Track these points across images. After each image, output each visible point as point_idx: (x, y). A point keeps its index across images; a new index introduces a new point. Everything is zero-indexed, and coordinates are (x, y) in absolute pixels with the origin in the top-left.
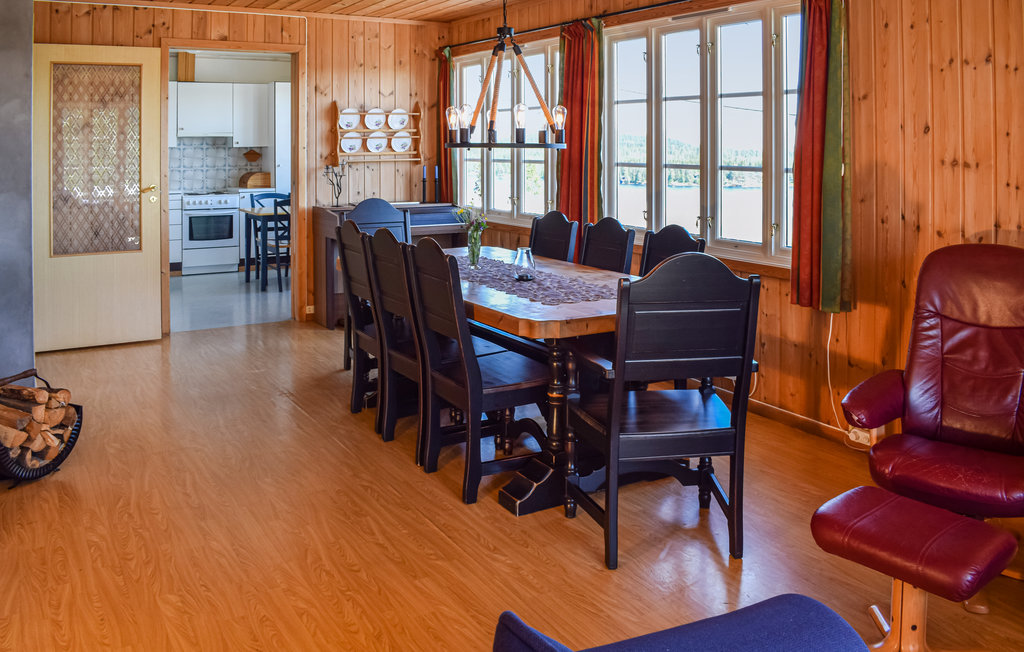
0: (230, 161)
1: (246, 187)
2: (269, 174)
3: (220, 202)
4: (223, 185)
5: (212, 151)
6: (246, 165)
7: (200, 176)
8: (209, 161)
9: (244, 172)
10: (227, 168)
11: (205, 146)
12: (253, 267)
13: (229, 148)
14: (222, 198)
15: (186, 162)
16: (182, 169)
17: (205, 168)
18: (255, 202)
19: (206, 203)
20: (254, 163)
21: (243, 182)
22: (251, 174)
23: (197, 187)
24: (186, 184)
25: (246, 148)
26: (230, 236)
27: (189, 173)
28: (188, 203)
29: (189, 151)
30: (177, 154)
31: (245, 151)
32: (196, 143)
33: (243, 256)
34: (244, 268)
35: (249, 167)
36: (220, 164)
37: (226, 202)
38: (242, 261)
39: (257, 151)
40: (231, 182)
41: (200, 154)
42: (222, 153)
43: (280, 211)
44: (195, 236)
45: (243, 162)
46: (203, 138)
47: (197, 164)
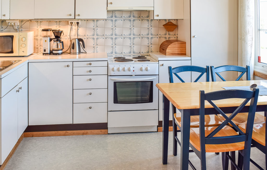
0: (153, 31)
1: (165, 54)
2: (185, 43)
3: (141, 70)
4: (147, 50)
5: (137, 22)
6: (166, 34)
7: (128, 42)
8: (136, 31)
9: (164, 40)
10: (150, 36)
11: (132, 18)
12: (171, 128)
13: (152, 20)
14: (144, 65)
15: (118, 31)
16: (114, 37)
17: (132, 36)
18: (174, 76)
19: (129, 70)
20: (171, 33)
21: (162, 49)
22: (169, 42)
23: (126, 52)
24: (118, 49)
25: (165, 20)
26: (151, 100)
27: (119, 40)
28: (113, 70)
29: (120, 22)
30: (110, 24)
31: (164, 23)
32: (126, 15)
33: (161, 119)
34: (162, 128)
35: (167, 36)
36: (144, 32)
37: (147, 70)
38: (160, 123)
39: (174, 22)
40: (153, 48)
41: (128, 24)
42: (146, 24)
43: (207, 104)
44: (120, 98)
45: (163, 32)
46: (131, 11)
47: (126, 33)
